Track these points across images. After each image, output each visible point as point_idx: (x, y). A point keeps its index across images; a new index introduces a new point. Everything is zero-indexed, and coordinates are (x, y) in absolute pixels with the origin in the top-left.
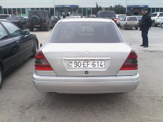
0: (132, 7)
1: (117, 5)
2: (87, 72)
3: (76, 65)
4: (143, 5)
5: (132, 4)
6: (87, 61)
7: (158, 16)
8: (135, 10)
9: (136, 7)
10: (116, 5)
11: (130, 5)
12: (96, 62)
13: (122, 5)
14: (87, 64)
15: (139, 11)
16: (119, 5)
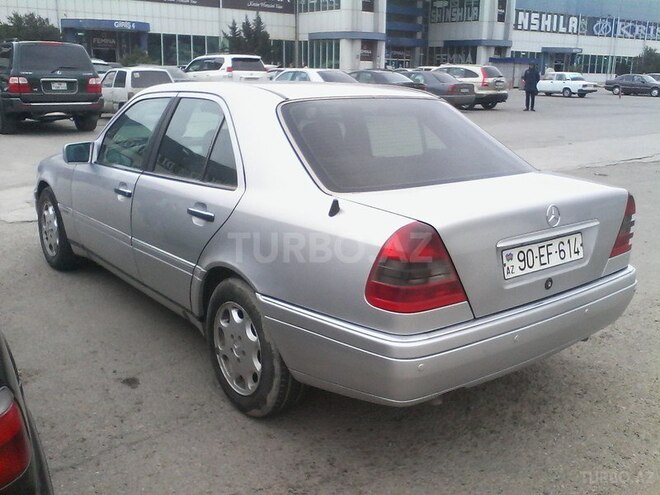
0: (85, 27)
1: (22, 13)
2: (548, 283)
3: (522, 265)
4: (132, 23)
5: (80, 16)
6: (545, 244)
7: (229, 70)
8: (98, 41)
9: (103, 27)
10: (16, 15)
11: (71, 16)
12: (565, 240)
13: (44, 17)
14: (549, 254)
15: (115, 46)
16: (32, 15)
